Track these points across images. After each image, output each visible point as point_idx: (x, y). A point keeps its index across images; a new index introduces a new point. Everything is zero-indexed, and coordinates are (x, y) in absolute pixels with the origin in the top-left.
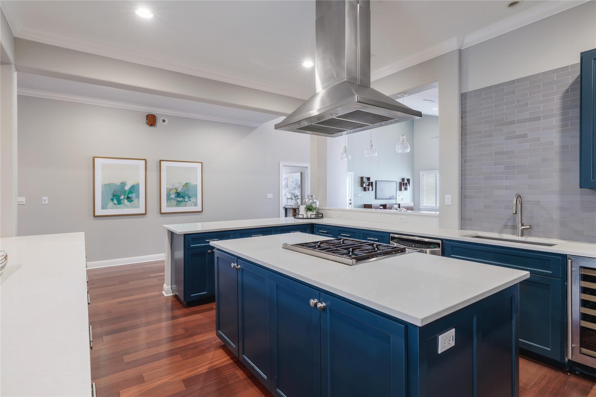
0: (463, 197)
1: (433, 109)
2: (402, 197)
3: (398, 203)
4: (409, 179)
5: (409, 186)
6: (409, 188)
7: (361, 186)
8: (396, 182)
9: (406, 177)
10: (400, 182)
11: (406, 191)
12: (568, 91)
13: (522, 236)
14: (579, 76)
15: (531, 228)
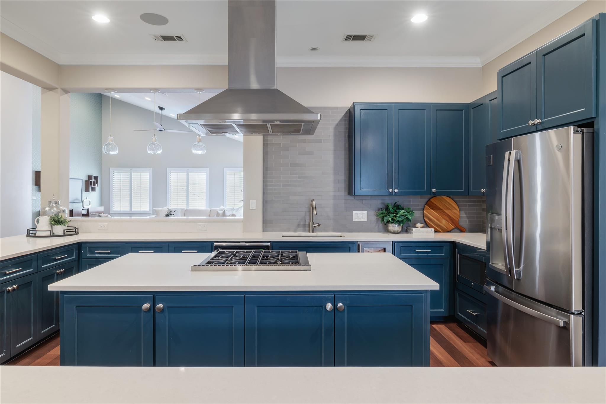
0: (265, 202)
1: (146, 98)
2: (89, 200)
3: (86, 207)
4: (98, 177)
5: (98, 186)
6: (97, 188)
7: (36, 185)
8: (82, 180)
9: (95, 174)
10: (86, 181)
11: (93, 192)
12: (337, 125)
13: (313, 232)
14: (344, 115)
15: (319, 225)
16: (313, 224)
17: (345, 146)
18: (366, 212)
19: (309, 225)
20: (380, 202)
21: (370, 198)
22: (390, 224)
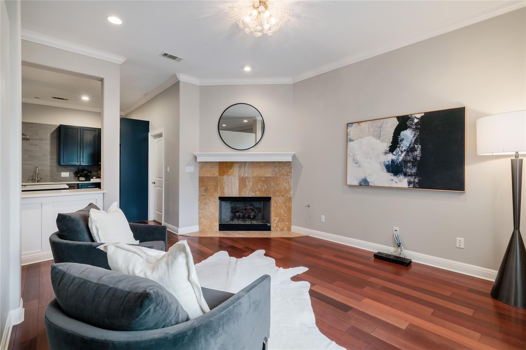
12: (52, 133)
13: (37, 182)
14: (56, 129)
15: (41, 179)
16: (38, 178)
17: (57, 142)
18: (69, 173)
19: (35, 179)
20: (76, 168)
21: (70, 166)
22: (80, 178)
